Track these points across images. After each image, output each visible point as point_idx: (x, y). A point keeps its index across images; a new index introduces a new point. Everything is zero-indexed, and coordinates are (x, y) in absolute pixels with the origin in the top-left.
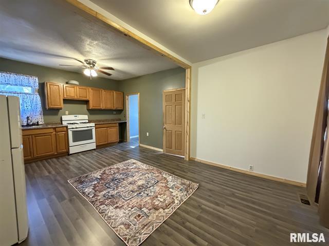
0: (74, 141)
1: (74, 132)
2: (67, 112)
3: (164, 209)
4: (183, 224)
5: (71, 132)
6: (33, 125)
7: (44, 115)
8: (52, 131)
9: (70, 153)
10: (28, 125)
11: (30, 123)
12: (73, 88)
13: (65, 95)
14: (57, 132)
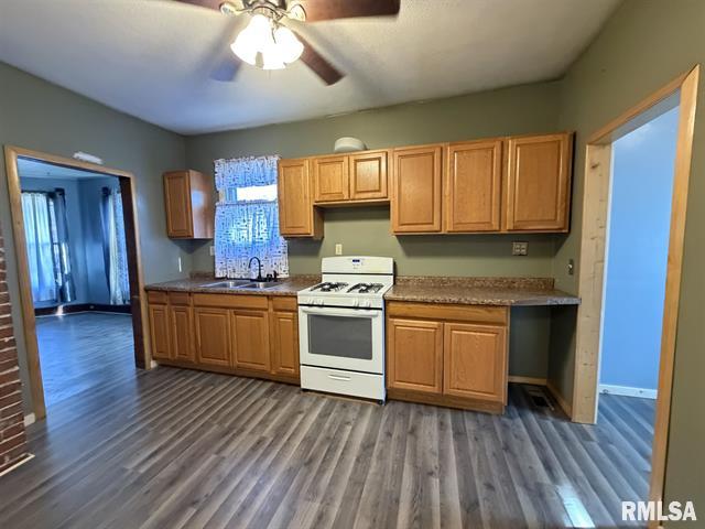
0: (314, 349)
1: (313, 320)
2: (339, 248)
5: (306, 317)
6: (269, 279)
7: (289, 254)
8: (264, 303)
9: (303, 386)
10: (260, 279)
11: (264, 275)
12: (338, 165)
13: (317, 194)
14: (276, 310)
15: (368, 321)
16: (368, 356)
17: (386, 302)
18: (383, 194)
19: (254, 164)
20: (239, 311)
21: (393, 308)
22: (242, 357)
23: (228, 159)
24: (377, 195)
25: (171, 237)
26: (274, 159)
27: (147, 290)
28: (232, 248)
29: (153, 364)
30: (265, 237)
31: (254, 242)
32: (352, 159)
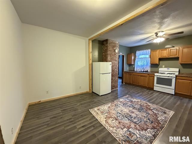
0: (157, 83)
1: (158, 78)
2: (164, 66)
3: (105, 121)
4: (93, 126)
5: (156, 78)
6: (146, 72)
7: (151, 67)
8: (147, 75)
9: (154, 90)
10: (144, 71)
11: (145, 71)
12: (166, 51)
13: (160, 56)
14: (149, 76)
15: (171, 79)
16: (171, 86)
17: (176, 76)
18: (177, 55)
19: (145, 51)
20: (141, 76)
21: (178, 77)
22: (141, 83)
23: (139, 50)
24: (176, 56)
25: (127, 64)
26: (150, 50)
27: (125, 72)
28: (138, 66)
29: (124, 83)
30: (146, 64)
31: (143, 65)
32: (169, 49)
